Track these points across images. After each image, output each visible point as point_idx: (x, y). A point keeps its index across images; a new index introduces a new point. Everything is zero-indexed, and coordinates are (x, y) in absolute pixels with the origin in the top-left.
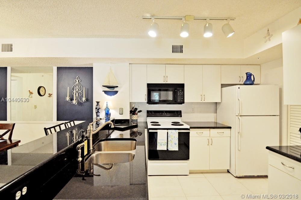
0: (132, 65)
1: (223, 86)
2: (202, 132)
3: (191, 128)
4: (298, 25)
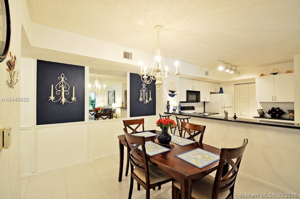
1: (211, 93)
4: (261, 76)
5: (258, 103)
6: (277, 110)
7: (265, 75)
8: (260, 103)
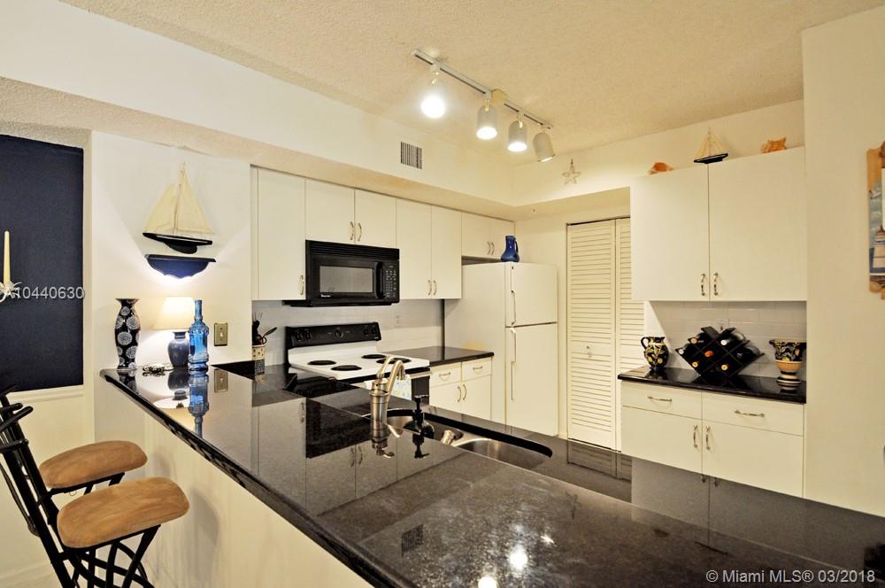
0: (260, 171)
1: (467, 260)
2: (447, 372)
3: (433, 364)
4: (652, 173)
5: (646, 308)
6: (724, 343)
7: (671, 169)
8: (655, 304)
